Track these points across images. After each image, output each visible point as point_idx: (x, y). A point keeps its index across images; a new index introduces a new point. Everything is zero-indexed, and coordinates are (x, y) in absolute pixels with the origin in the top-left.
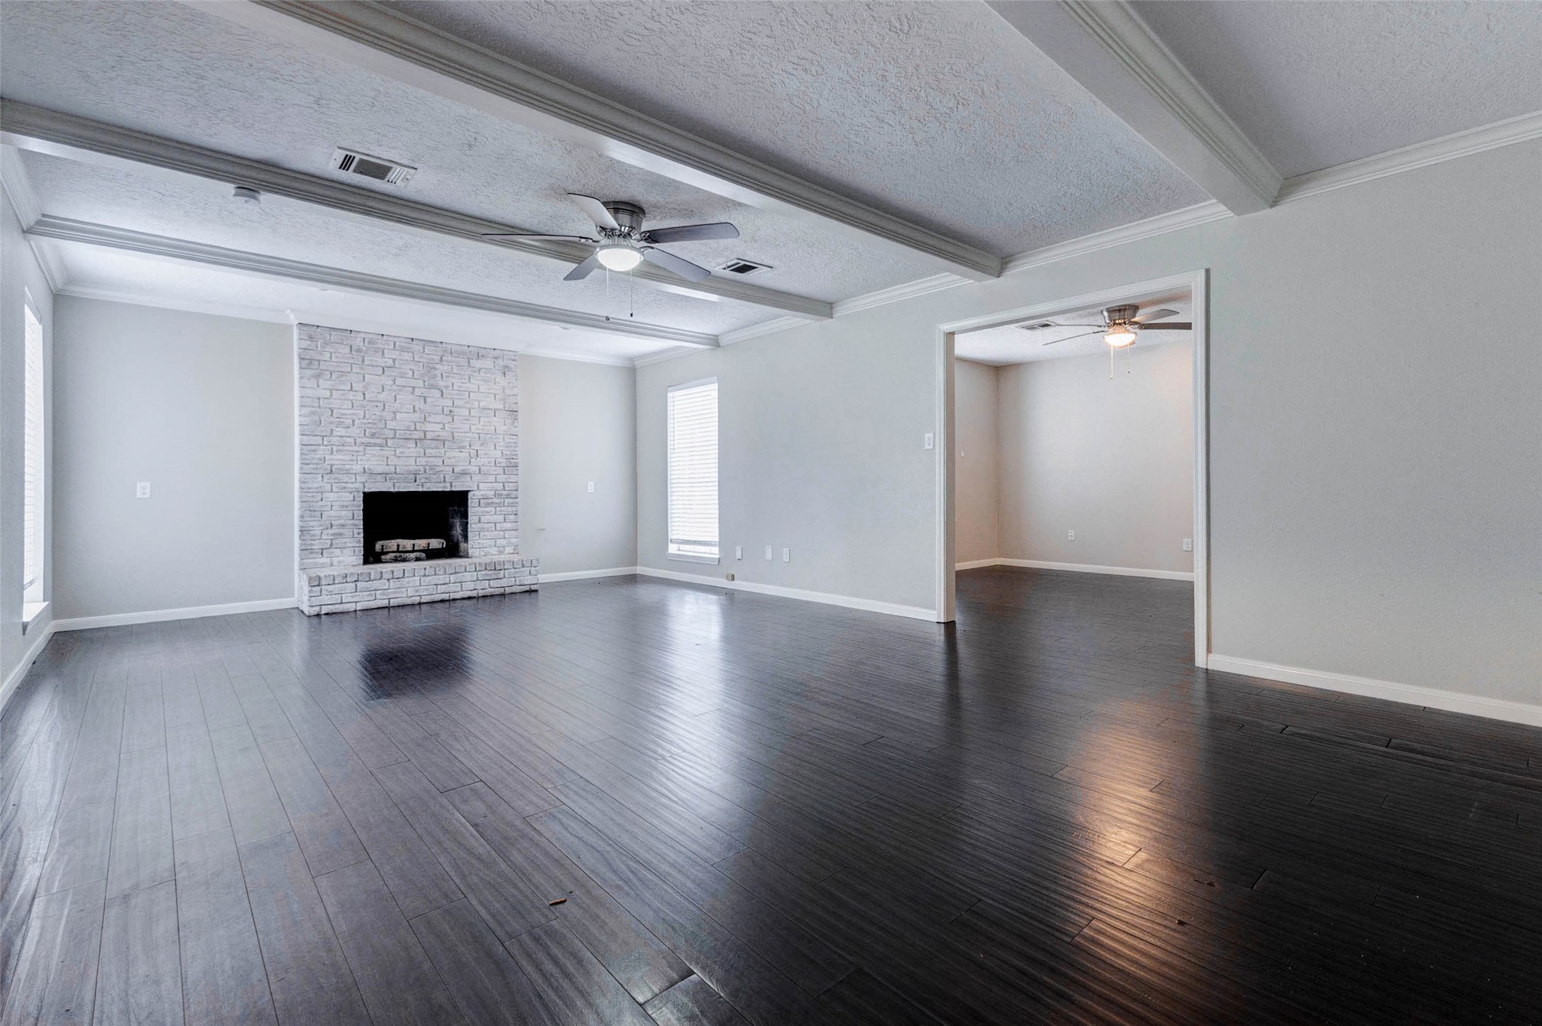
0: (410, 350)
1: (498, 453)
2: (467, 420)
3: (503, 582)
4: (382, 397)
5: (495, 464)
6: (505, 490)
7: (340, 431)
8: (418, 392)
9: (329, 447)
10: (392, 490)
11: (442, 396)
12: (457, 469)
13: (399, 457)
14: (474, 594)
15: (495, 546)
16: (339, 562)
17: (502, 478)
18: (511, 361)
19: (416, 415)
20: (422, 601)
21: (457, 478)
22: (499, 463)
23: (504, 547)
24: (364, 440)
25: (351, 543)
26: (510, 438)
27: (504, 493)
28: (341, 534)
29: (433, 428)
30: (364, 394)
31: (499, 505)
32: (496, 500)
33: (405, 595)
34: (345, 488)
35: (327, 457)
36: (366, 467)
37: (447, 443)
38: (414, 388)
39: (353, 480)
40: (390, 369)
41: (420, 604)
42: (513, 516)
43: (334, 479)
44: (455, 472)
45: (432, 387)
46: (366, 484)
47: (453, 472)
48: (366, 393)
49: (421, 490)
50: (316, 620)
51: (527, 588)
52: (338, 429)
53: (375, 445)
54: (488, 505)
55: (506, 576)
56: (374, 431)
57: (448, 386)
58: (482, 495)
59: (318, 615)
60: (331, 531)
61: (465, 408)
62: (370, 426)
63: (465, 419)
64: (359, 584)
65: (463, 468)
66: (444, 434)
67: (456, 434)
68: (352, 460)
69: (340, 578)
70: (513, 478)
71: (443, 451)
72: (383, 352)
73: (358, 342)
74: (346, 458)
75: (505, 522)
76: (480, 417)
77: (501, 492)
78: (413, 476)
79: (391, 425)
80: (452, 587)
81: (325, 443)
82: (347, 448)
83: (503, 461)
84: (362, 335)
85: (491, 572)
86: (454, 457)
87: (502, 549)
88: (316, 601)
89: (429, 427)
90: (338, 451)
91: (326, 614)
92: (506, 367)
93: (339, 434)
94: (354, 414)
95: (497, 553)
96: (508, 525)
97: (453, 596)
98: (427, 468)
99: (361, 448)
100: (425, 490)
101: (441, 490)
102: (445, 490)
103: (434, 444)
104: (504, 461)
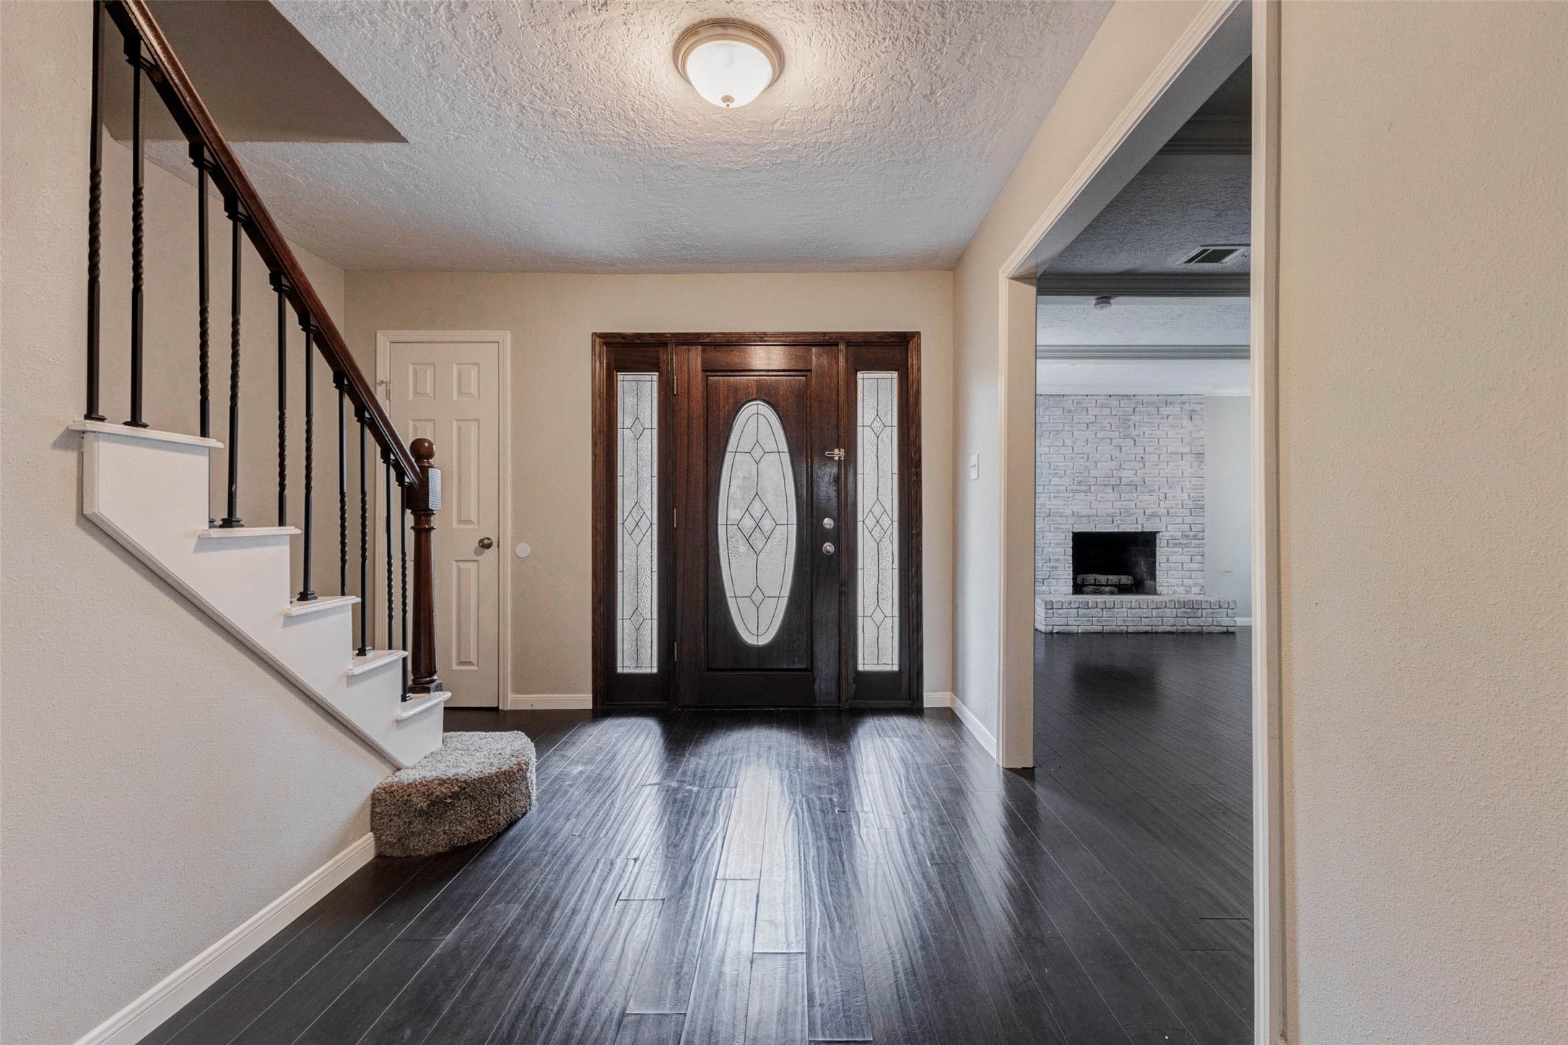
0: (1107, 406)
1: (1185, 496)
2: (1157, 465)
3: (1201, 621)
4: (1086, 449)
5: (1182, 506)
6: (1191, 531)
7: (1055, 481)
8: (1115, 442)
9: (1048, 495)
10: (1094, 530)
11: (1135, 444)
12: (1148, 512)
13: (1100, 501)
14: (1173, 629)
15: (1182, 585)
16: (1056, 590)
17: (1189, 519)
18: (1198, 405)
19: (1114, 463)
20: (1129, 630)
21: (1148, 519)
22: (1186, 505)
23: (1190, 587)
24: (1075, 487)
25: (1063, 575)
26: (1197, 481)
27: (1192, 534)
28: (1056, 567)
29: (1127, 474)
30: (1073, 448)
31: (1186, 546)
32: (1184, 542)
33: (1115, 624)
34: (1059, 529)
35: (1046, 502)
36: (1075, 510)
37: (1139, 488)
38: (1111, 439)
39: (1065, 522)
40: (1093, 425)
41: (1127, 633)
42: (1200, 557)
43: (1052, 521)
44: (1146, 514)
45: (1127, 437)
46: (1075, 525)
47: (1144, 514)
48: (1074, 447)
49: (1117, 531)
50: (1049, 636)
51: (1225, 629)
52: (1054, 479)
53: (1081, 491)
54: (1176, 545)
55: (1204, 615)
56: (1081, 479)
57: (1140, 435)
58: (1170, 536)
59: (1051, 633)
60: (1049, 565)
61: (1155, 454)
62: (1077, 475)
63: (1155, 465)
64: (1080, 610)
65: (1153, 510)
66: (1136, 480)
67: (1146, 479)
68: (1064, 505)
69: (1067, 604)
70: (1200, 520)
71: (1135, 495)
72: (1087, 410)
73: (1068, 405)
74: (1060, 503)
75: (1191, 562)
76: (1168, 462)
77: (1188, 533)
78: (1110, 519)
79: (1093, 473)
80: (1156, 621)
81: (1046, 491)
82: (1060, 495)
83: (1190, 504)
84: (1071, 398)
85: (1189, 610)
86: (1146, 500)
87: (1189, 589)
88: (1050, 621)
89: (1124, 474)
90: (1054, 497)
91: (1057, 633)
92: (1193, 410)
93: (1055, 483)
94: (1065, 466)
95: (1184, 592)
96: (1194, 566)
97: (1155, 629)
98: (1122, 510)
99: (1071, 495)
100: (1120, 530)
101: (1134, 531)
102: (1137, 531)
103: (1127, 488)
104: (1191, 502)
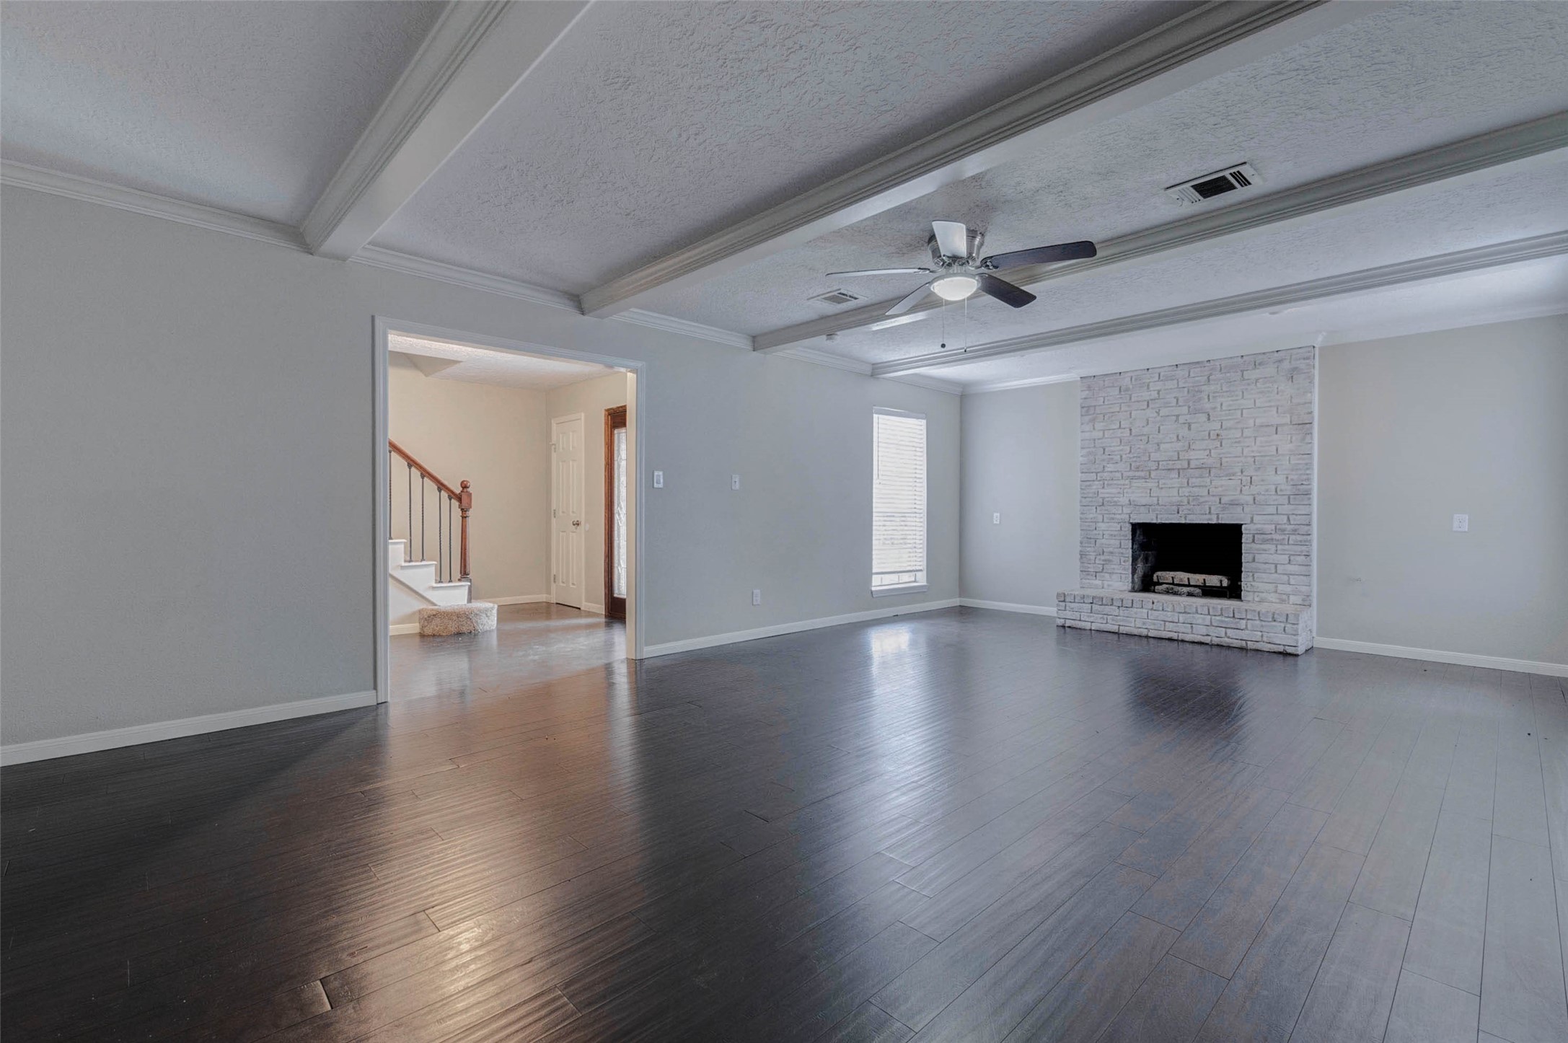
0: (1174, 378)
1: (1280, 479)
2: (1239, 442)
4: (1146, 430)
5: (1276, 491)
6: (1290, 524)
7: (1110, 467)
8: (1182, 420)
9: (1101, 482)
10: (1154, 521)
11: (1209, 419)
12: (1225, 500)
13: (1162, 488)
15: (1276, 592)
16: (1109, 585)
17: (1286, 509)
18: (1303, 361)
19: (1180, 444)
21: (1224, 509)
22: (1281, 490)
23: (1288, 595)
24: (1131, 474)
25: (1118, 569)
26: (1299, 459)
27: (1289, 527)
28: (1109, 561)
29: (1197, 456)
30: (1131, 430)
31: (1281, 542)
32: (1278, 537)
34: (1113, 519)
35: (1101, 491)
36: (1132, 499)
37: (1213, 471)
38: (1178, 416)
39: (1120, 512)
40: (1153, 401)
42: (1303, 558)
43: (1106, 510)
44: (1222, 502)
45: (1197, 412)
46: (1131, 515)
47: (1220, 503)
48: (1132, 428)
49: (1183, 522)
52: (1108, 466)
53: (1139, 478)
54: (1265, 541)
56: (1138, 464)
57: (1215, 408)
58: (1257, 530)
60: (1103, 558)
61: (1236, 429)
62: (1135, 459)
63: (1236, 442)
65: (1232, 498)
66: (1209, 461)
67: (1224, 460)
68: (1119, 493)
70: (1303, 510)
71: (1209, 480)
72: (1148, 385)
73: (1126, 381)
74: (1114, 491)
75: (1289, 563)
76: (1255, 438)
77: (1283, 527)
78: (1175, 508)
79: (1154, 456)
81: (1099, 479)
82: (1115, 482)
83: (1288, 489)
84: (1129, 374)
86: (1222, 486)
87: (1284, 597)
88: (1062, 614)
89: (1192, 455)
90: (1108, 485)
91: (1069, 627)
92: (1295, 369)
93: (1109, 470)
94: (1121, 450)
95: (1277, 601)
96: (1291, 568)
98: (1191, 499)
99: (1127, 482)
100: (1188, 522)
101: (1206, 522)
102: (1210, 522)
103: (1197, 472)
104: (1289, 487)
